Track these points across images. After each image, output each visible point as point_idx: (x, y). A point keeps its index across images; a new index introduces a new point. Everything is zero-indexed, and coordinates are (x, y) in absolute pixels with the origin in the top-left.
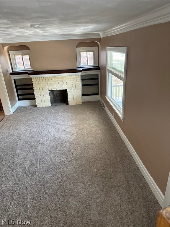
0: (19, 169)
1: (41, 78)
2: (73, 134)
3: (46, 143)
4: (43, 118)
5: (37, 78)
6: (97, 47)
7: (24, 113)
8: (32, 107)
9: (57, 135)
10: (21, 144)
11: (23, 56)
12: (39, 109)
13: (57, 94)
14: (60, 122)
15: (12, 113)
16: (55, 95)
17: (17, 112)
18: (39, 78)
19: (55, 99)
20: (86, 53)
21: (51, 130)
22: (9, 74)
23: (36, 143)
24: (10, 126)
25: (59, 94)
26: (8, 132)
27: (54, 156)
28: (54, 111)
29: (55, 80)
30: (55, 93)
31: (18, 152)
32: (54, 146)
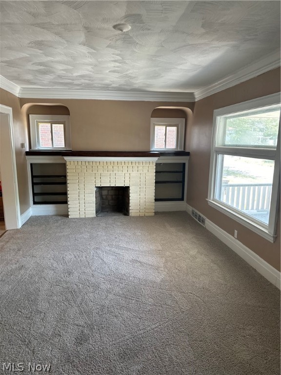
0: (50, 348)
1: (84, 163)
2: (157, 268)
3: (103, 286)
4: (86, 236)
5: (76, 163)
6: (184, 120)
7: (44, 226)
8: (60, 218)
9: (124, 269)
10: (47, 286)
11: (53, 125)
12: (74, 220)
13: (108, 195)
14: (123, 245)
15: (20, 226)
16: (104, 197)
17: (31, 225)
18: (80, 163)
19: (103, 204)
20: (164, 127)
21: (109, 259)
22: (24, 153)
23: (81, 285)
24: (19, 250)
25: (112, 195)
26: (13, 261)
27: (131, 315)
28: (105, 225)
29: (110, 167)
30: (105, 192)
31: (43, 305)
32: (123, 294)
